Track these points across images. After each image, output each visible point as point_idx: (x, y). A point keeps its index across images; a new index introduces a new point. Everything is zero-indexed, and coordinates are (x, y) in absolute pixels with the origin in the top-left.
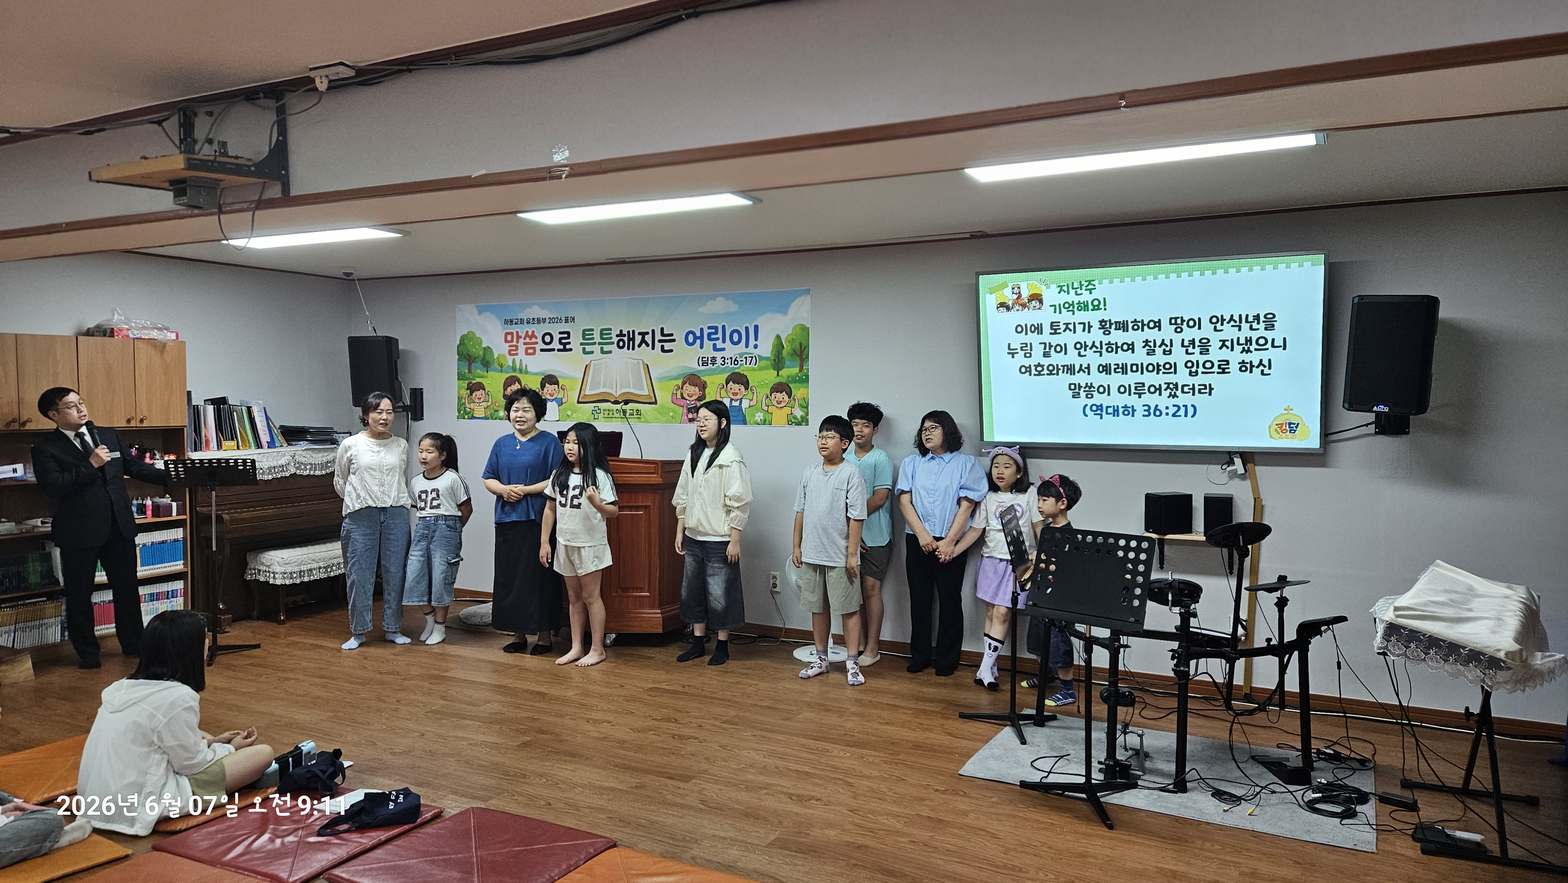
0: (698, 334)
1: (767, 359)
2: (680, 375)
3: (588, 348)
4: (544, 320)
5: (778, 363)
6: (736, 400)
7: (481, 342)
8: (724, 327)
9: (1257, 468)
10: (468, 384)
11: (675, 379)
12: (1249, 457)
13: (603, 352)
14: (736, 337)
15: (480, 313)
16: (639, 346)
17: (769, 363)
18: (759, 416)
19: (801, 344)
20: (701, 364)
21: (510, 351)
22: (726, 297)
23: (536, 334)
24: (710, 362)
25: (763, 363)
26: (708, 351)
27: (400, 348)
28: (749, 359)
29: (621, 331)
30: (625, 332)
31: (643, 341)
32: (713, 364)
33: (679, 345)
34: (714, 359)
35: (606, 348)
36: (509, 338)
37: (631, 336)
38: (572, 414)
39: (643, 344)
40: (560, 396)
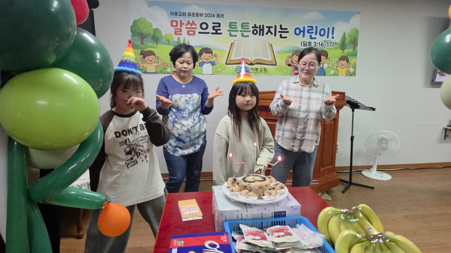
0: (302, 29)
1: (338, 44)
2: (290, 50)
4: (201, 15)
5: (343, 46)
7: (152, 26)
8: (316, 27)
10: (141, 52)
11: (288, 52)
13: (243, 35)
14: (322, 32)
16: (267, 34)
17: (339, 46)
18: (332, 72)
19: (354, 37)
20: (303, 45)
21: (175, 32)
22: (318, 11)
23: (195, 22)
24: (308, 44)
25: (336, 46)
26: (307, 39)
28: (329, 44)
29: (255, 25)
30: (258, 25)
31: (269, 31)
33: (290, 35)
34: (310, 42)
35: (245, 34)
36: (174, 24)
37: (262, 28)
38: (222, 70)
39: (269, 33)
40: (214, 59)
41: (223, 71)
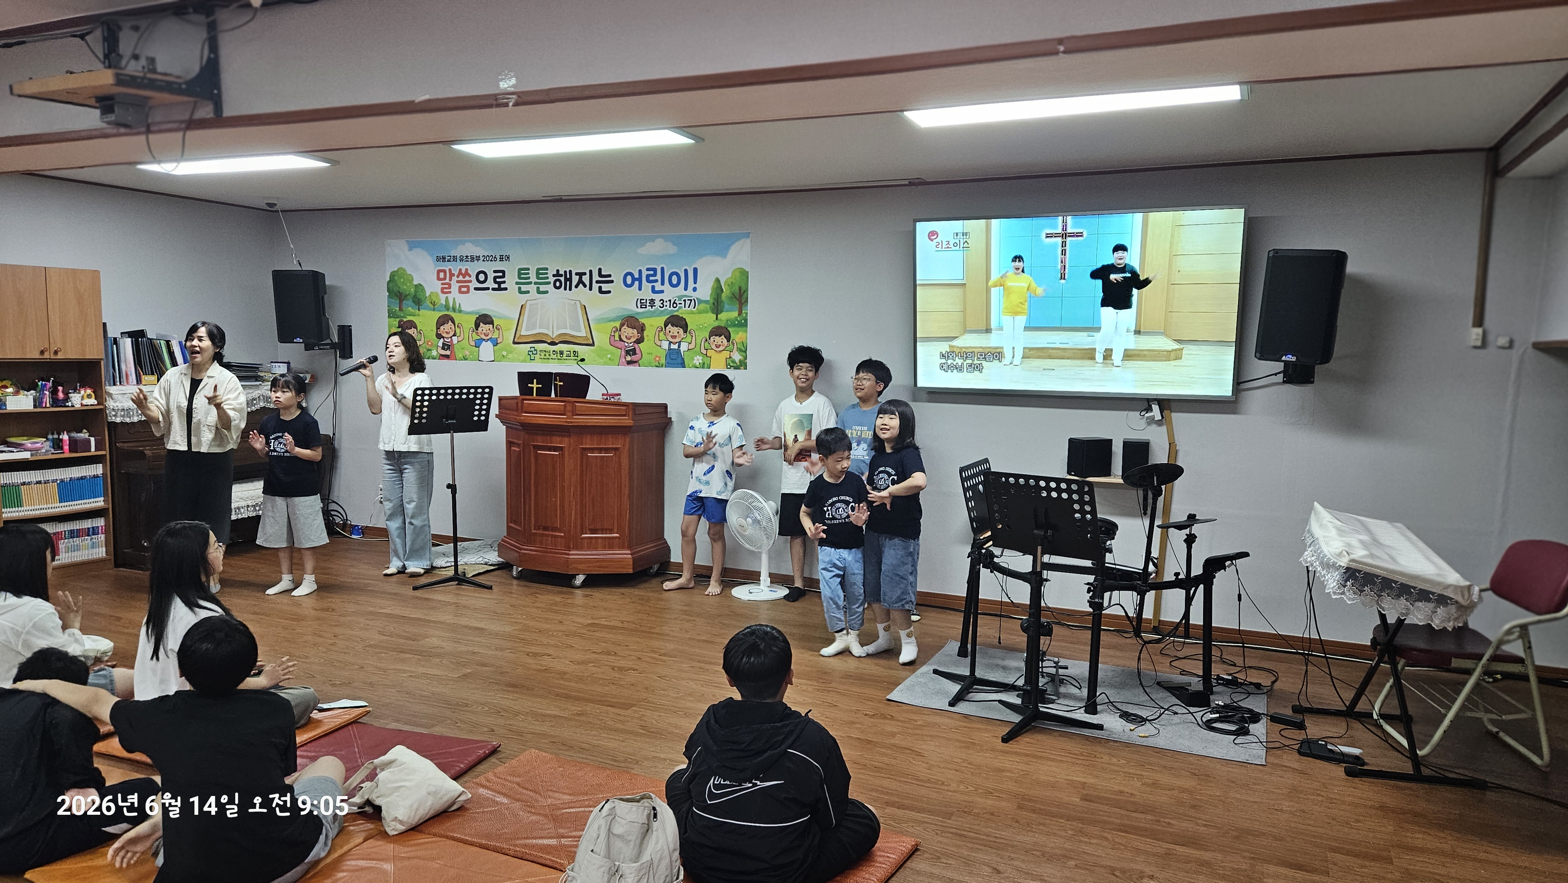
0: (637, 276)
1: (706, 302)
2: (618, 317)
3: (524, 288)
4: (478, 258)
5: (717, 307)
6: (675, 344)
7: (412, 280)
8: (662, 269)
9: (1173, 414)
10: (399, 322)
11: (613, 320)
12: (1166, 404)
13: (539, 292)
14: (675, 280)
15: (410, 249)
16: (576, 286)
17: (708, 306)
18: (698, 360)
19: (740, 288)
20: (639, 306)
21: (442, 289)
22: (666, 239)
23: (469, 272)
24: (648, 304)
25: (702, 306)
26: (646, 293)
27: (327, 283)
28: (688, 302)
29: (558, 271)
30: (562, 272)
31: (580, 282)
32: (652, 307)
33: (617, 287)
34: (652, 301)
35: (543, 288)
36: (442, 275)
37: (568, 277)
38: (508, 354)
39: (581, 285)
40: (495, 336)
41: (510, 356)
